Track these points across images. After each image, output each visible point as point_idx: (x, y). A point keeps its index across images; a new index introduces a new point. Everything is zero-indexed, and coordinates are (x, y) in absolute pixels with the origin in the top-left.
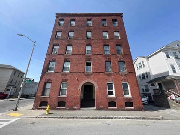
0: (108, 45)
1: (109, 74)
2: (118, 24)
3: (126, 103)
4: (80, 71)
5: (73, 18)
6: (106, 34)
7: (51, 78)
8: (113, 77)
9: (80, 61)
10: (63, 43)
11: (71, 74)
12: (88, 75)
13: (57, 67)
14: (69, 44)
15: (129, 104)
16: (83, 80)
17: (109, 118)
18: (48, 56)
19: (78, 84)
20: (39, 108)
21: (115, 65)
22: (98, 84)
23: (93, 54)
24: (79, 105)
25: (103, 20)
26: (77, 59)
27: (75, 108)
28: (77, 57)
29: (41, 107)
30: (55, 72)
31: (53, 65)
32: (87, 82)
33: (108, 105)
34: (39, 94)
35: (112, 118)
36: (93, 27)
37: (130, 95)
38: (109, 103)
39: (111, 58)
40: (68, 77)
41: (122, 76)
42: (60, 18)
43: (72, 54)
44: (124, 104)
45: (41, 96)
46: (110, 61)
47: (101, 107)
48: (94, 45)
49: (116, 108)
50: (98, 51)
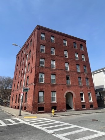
0: (79, 65)
1: (81, 87)
2: (84, 49)
3: (90, 105)
4: (63, 84)
5: (52, 34)
6: (77, 55)
7: (43, 88)
8: (83, 89)
9: (62, 75)
10: (48, 57)
11: (58, 85)
12: (69, 87)
13: (46, 78)
14: (52, 59)
15: (92, 106)
16: (66, 90)
17: (89, 113)
18: (37, 68)
19: (64, 93)
20: (38, 112)
21: (84, 80)
22: (75, 94)
23: (71, 71)
24: (65, 108)
25: (74, 43)
26: (60, 73)
27: (63, 110)
28: (60, 72)
29: (39, 112)
30: (45, 83)
31: (42, 76)
32: (68, 92)
33: (81, 107)
34: (36, 101)
35: (90, 113)
36: (68, 48)
37: (91, 101)
38: (82, 106)
39: (81, 75)
40: (56, 88)
41: (87, 88)
42: (41, 31)
43: (56, 69)
44: (89, 106)
45: (38, 103)
46: (81, 78)
47: (78, 108)
48: (71, 63)
49: (86, 109)
50: (73, 68)
